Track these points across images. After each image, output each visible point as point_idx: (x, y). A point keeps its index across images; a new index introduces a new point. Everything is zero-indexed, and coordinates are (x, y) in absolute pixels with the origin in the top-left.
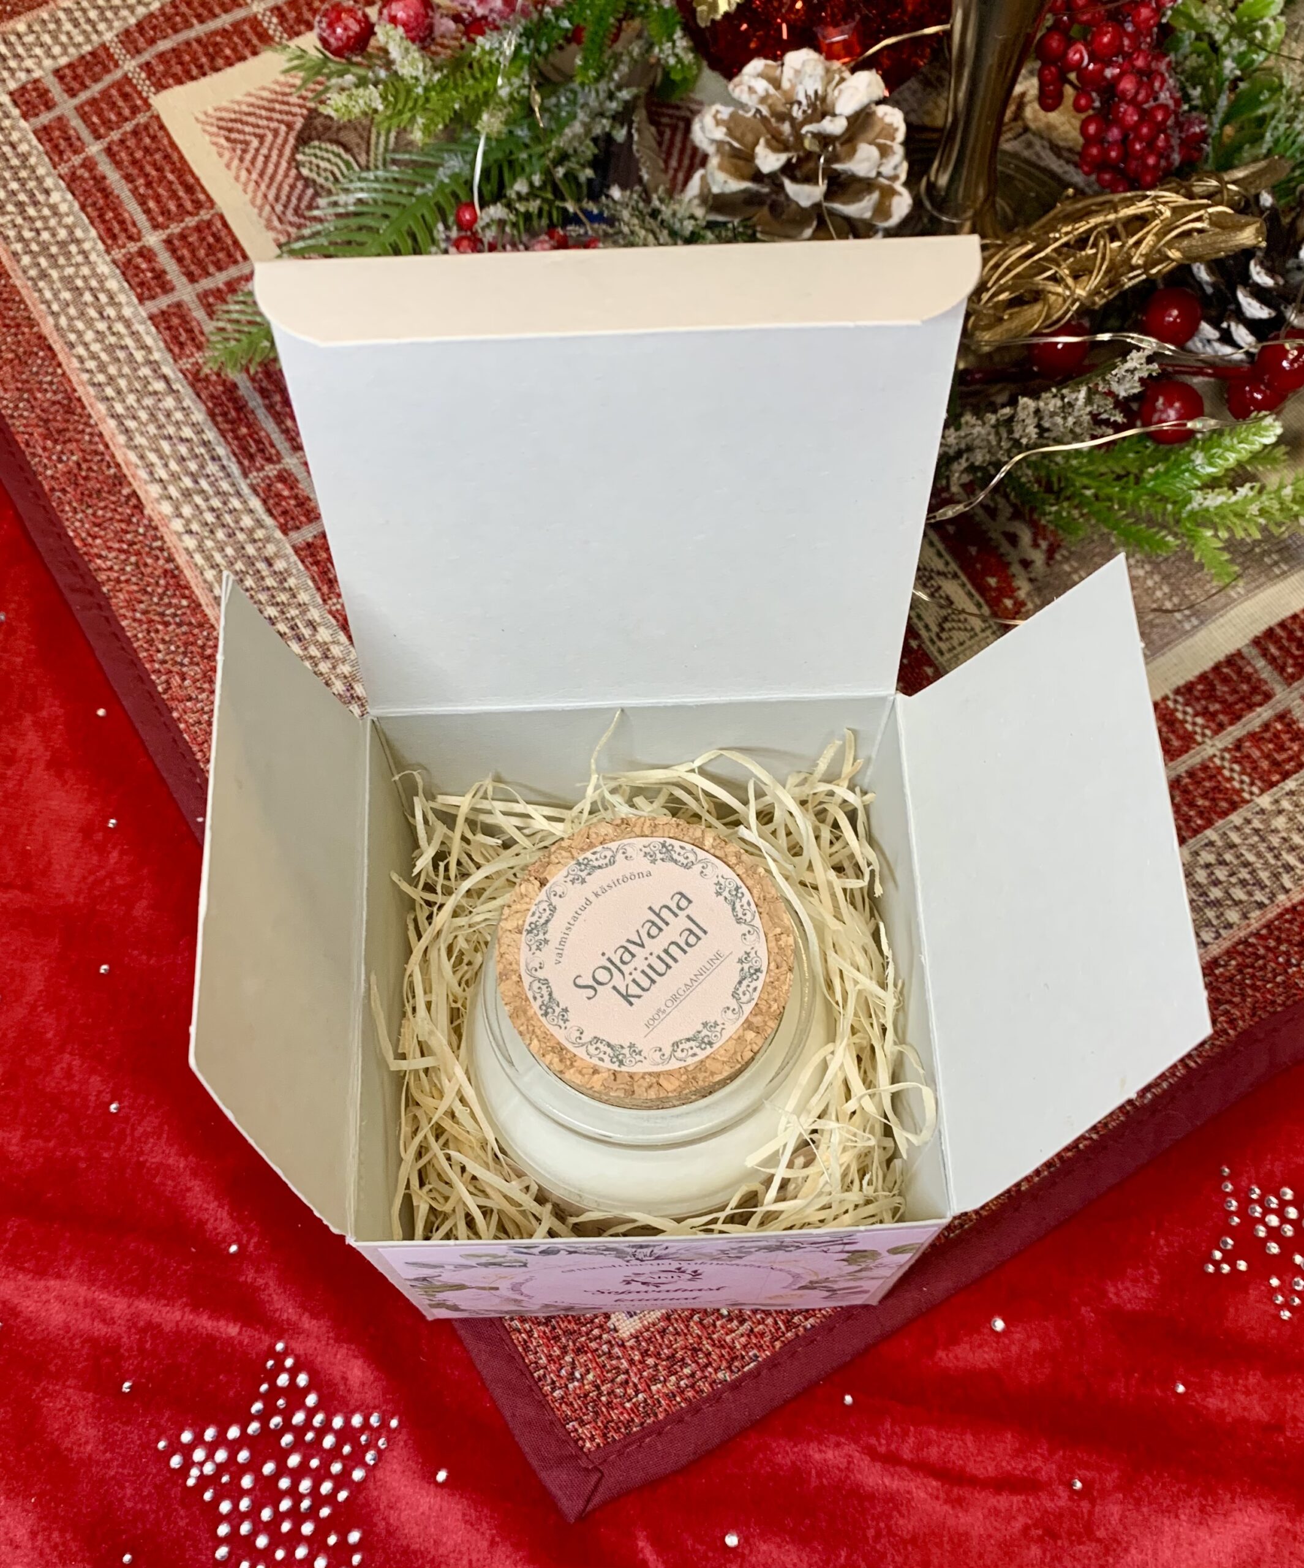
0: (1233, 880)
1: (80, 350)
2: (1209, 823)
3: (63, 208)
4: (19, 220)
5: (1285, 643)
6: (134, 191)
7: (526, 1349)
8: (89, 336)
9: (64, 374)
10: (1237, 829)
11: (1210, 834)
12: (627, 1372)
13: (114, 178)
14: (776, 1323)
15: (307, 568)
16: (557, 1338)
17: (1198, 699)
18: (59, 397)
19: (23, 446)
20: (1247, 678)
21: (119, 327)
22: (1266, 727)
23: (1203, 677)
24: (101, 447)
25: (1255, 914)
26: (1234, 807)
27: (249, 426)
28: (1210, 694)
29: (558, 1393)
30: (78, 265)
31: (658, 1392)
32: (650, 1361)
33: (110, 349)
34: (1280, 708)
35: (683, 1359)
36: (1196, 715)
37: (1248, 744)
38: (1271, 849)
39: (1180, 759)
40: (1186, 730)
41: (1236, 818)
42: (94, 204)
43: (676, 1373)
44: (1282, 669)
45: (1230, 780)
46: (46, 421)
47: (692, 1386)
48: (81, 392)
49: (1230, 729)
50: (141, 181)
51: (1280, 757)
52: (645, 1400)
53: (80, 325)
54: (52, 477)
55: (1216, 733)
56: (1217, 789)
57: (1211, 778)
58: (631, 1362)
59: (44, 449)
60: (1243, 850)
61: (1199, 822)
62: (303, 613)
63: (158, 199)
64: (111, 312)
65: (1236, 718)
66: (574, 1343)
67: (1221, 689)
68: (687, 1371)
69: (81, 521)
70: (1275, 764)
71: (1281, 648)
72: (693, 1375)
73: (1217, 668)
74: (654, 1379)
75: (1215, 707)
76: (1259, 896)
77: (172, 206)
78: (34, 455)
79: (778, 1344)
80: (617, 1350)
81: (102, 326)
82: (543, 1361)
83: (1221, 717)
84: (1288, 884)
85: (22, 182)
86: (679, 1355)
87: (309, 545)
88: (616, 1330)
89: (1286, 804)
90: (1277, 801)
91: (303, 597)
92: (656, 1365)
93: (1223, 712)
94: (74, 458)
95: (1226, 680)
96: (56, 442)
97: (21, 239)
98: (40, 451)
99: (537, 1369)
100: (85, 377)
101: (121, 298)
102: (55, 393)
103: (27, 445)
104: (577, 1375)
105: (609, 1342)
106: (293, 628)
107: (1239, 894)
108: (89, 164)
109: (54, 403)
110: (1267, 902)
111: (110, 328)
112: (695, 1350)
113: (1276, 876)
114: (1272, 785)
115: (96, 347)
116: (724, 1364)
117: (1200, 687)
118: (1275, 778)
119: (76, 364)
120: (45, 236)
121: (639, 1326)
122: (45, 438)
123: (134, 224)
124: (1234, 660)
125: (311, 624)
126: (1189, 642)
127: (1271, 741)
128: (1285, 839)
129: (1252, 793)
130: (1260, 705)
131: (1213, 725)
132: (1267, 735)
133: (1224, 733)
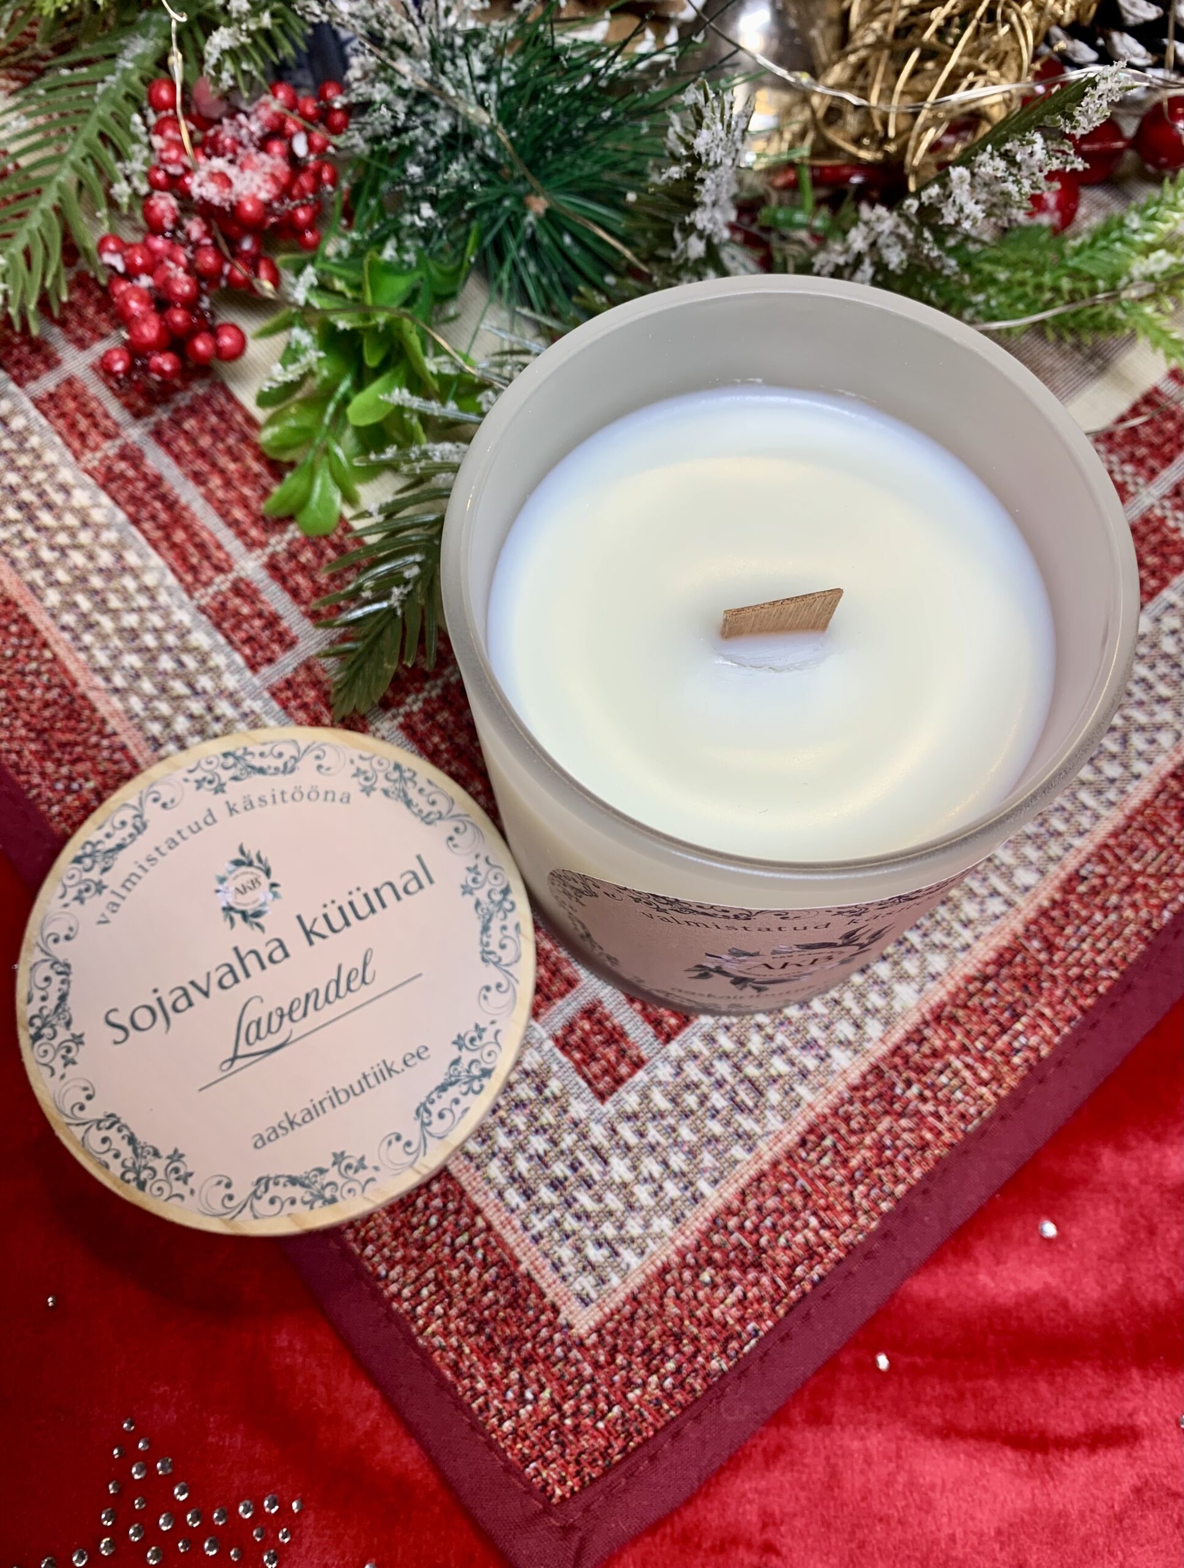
7: (456, 1373)
11: (1169, 594)
12: (592, 1380)
14: (774, 1282)
15: (51, 422)
16: (496, 1350)
17: (1121, 446)
20: (1171, 416)
23: (1121, 421)
28: (1133, 438)
29: (508, 1425)
31: (640, 1399)
32: (621, 1360)
35: (662, 1351)
36: (1123, 462)
43: (657, 1371)
45: (1177, 530)
47: (681, 1386)
49: (1164, 473)
52: (623, 1415)
55: (1149, 480)
56: (1165, 542)
57: (1155, 531)
61: (1154, 583)
62: (52, 476)
65: (1168, 461)
66: (518, 1351)
67: (1145, 431)
68: (671, 1365)
72: (678, 1370)
74: (629, 1384)
75: (1142, 451)
79: (781, 1311)
80: (575, 1354)
82: (482, 1385)
83: (1153, 462)
86: (656, 1346)
87: (51, 396)
88: (570, 1326)
91: (50, 457)
92: (629, 1364)
93: (1153, 455)
99: (476, 1395)
104: (529, 1395)
105: (563, 1344)
106: (41, 494)
112: (677, 1338)
116: (717, 1348)
117: (1121, 431)
121: (598, 1316)
124: (1151, 397)
125: (65, 489)
131: (1144, 472)
133: (1158, 480)
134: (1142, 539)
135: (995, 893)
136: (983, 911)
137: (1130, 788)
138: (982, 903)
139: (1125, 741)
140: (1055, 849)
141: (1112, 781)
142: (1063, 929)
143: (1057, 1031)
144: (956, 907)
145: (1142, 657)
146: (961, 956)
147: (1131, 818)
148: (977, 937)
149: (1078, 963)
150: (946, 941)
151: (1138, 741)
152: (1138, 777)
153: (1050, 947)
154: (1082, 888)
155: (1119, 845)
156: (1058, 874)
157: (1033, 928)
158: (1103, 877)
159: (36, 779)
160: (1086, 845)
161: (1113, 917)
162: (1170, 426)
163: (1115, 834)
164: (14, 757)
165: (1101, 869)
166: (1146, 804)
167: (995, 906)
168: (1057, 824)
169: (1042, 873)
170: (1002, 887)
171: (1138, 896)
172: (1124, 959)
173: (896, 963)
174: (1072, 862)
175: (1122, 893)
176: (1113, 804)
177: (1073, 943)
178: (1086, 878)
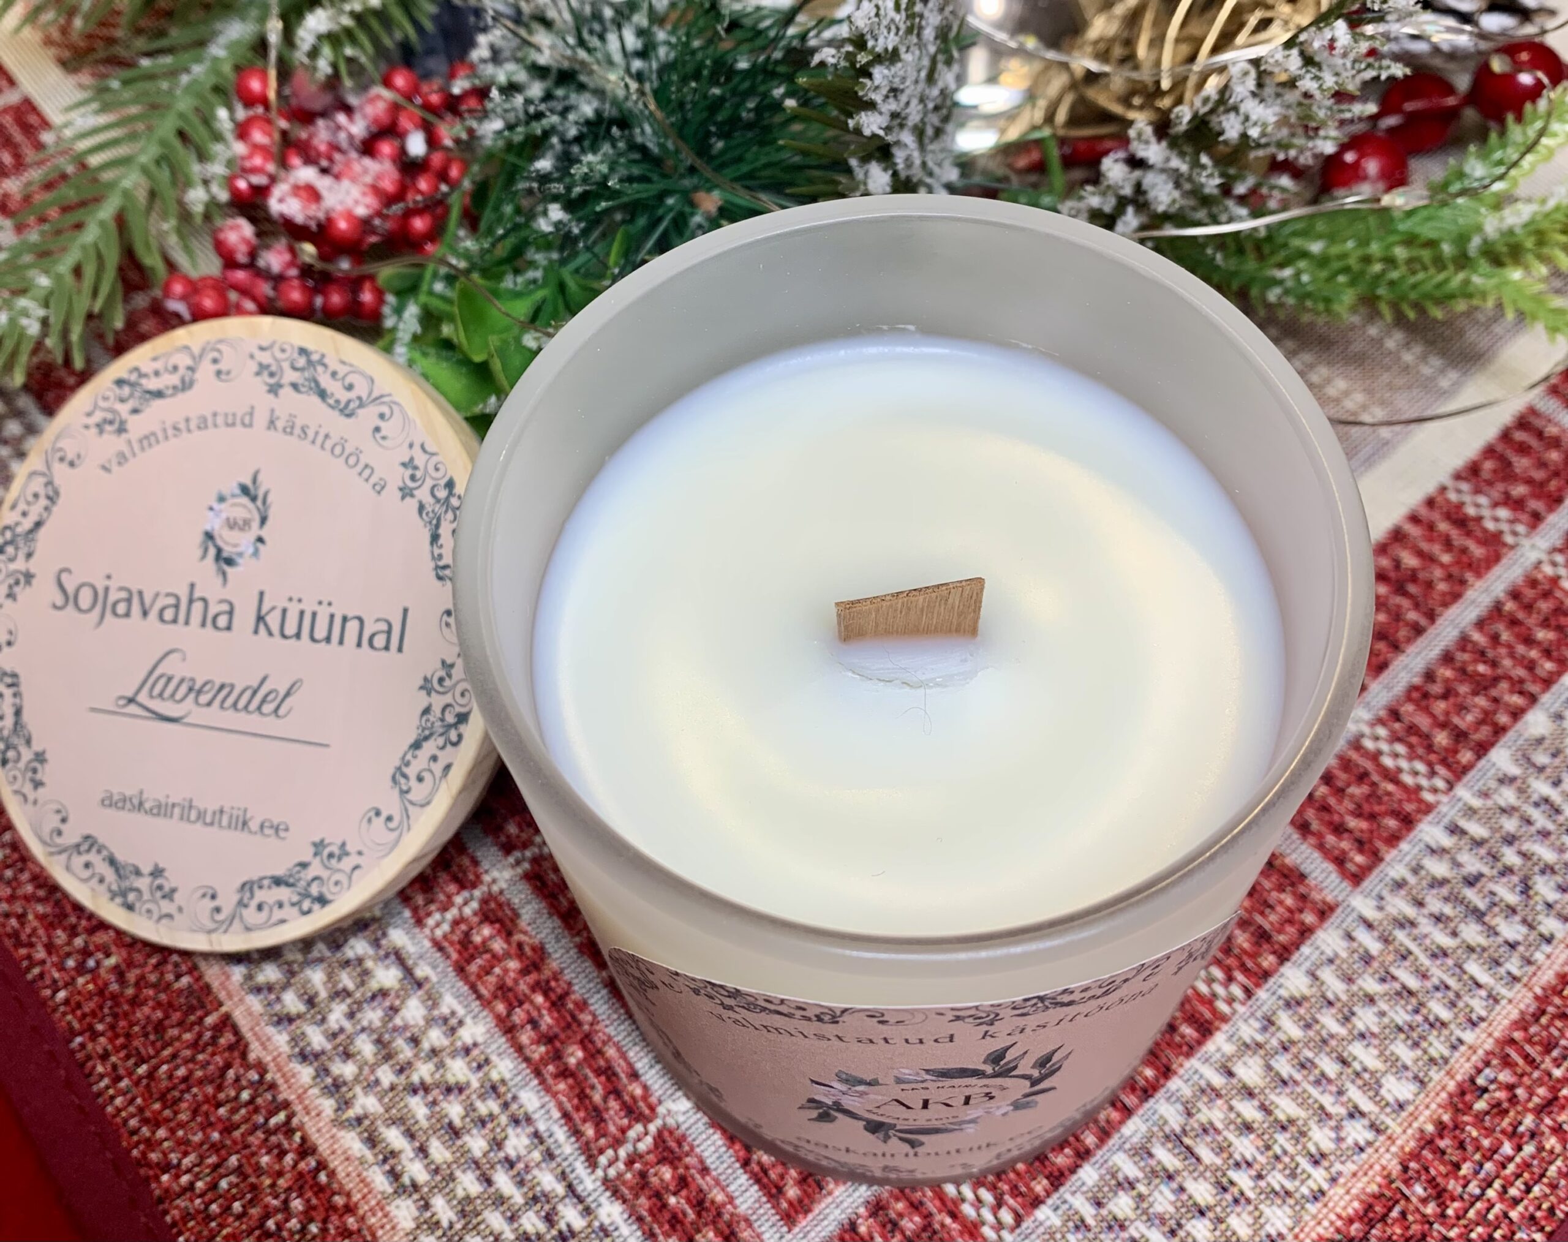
17: (1490, 483)
20: (1554, 442)
23: (1489, 452)
28: (1506, 471)
36: (1495, 505)
39: (1492, 575)
40: (1485, 531)
49: (1551, 519)
55: (1532, 528)
57: (1546, 595)
61: (1549, 666)
67: (1521, 464)
73: (1506, 436)
75: (1519, 490)
83: (1534, 504)
93: (1537, 496)
95: (1523, 449)
117: (1488, 465)
124: (1526, 421)
131: (1525, 517)
133: (1543, 527)
134: (1529, 607)
135: (1355, 1113)
136: (1340, 1140)
137: (1539, 956)
138: (1338, 1128)
139: (1526, 889)
140: (1437, 1047)
141: (1513, 946)
142: (1457, 1166)
144: (1303, 1134)
145: (1541, 769)
146: (1312, 1208)
147: (1543, 1000)
148: (1333, 1180)
149: (1482, 1219)
150: (1289, 1185)
151: (1544, 888)
152: (1549, 940)
153: (1440, 1195)
154: (1481, 1105)
155: (1529, 1040)
156: (1443, 1083)
157: (1413, 1165)
158: (1510, 1088)
159: (40, 954)
160: (1483, 1040)
161: (1529, 1149)
162: (1554, 456)
163: (1522, 1024)
164: (13, 922)
165: (1505, 1076)
167: (1357, 1132)
168: (1438, 1009)
169: (1421, 1082)
170: (1366, 1105)
172: (1552, 1210)
173: (1220, 1221)
174: (1463, 1067)
175: (1539, 1111)
176: (1516, 979)
177: (1474, 1188)
178: (1485, 1090)
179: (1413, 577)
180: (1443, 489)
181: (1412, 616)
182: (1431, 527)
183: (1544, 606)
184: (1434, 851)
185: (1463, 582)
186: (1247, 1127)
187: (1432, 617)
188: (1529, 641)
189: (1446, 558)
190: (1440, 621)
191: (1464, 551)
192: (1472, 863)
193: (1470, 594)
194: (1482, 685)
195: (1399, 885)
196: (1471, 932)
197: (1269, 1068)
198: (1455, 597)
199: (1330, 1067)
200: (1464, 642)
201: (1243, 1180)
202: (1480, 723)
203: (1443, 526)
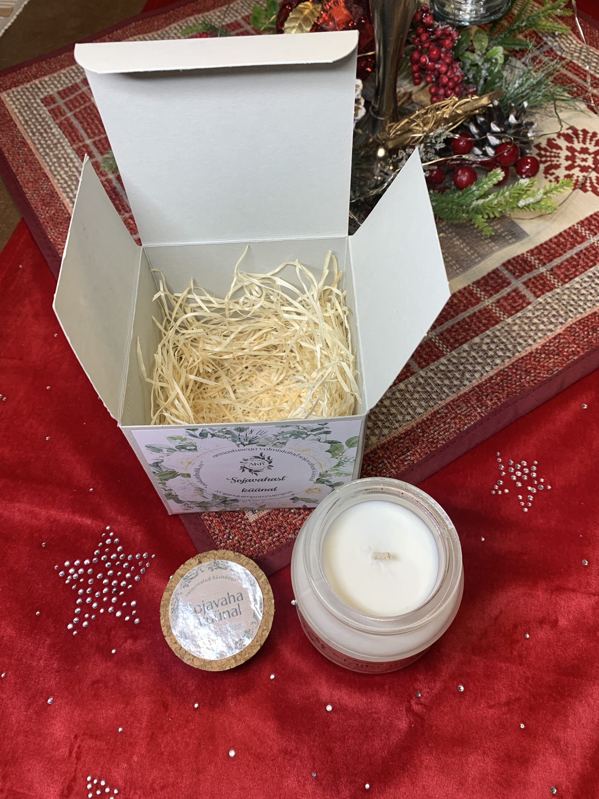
0: (498, 348)
1: (58, 177)
2: (487, 329)
3: (56, 133)
4: (40, 138)
5: (515, 265)
6: (83, 127)
7: (210, 527)
8: (62, 172)
9: (51, 185)
10: (499, 330)
11: (488, 332)
12: (252, 536)
13: (76, 123)
16: (223, 523)
17: (482, 286)
18: (49, 192)
19: (34, 208)
20: (501, 278)
21: (74, 169)
22: (509, 294)
23: (484, 278)
24: (63, 208)
25: (507, 360)
26: (497, 323)
27: (119, 201)
28: (486, 284)
30: (60, 151)
31: (264, 543)
32: (261, 531)
33: (69, 176)
34: (514, 287)
35: (275, 530)
36: (481, 291)
37: (502, 301)
38: (512, 337)
39: (475, 307)
40: (477, 297)
41: (498, 327)
42: (68, 131)
43: (272, 536)
44: (514, 274)
45: (496, 313)
46: (43, 200)
47: (278, 541)
48: (57, 190)
49: (495, 296)
50: (85, 124)
51: (515, 305)
52: (259, 547)
53: (59, 169)
54: (44, 218)
55: (489, 297)
56: (490, 316)
57: (488, 313)
58: (254, 532)
59: (42, 209)
60: (501, 338)
61: (483, 328)
63: (91, 129)
64: (71, 165)
65: (497, 292)
66: (230, 525)
67: (491, 282)
68: (276, 535)
69: (54, 233)
70: (513, 307)
71: (513, 266)
72: (279, 536)
73: (489, 274)
74: (263, 538)
75: (488, 288)
76: (508, 354)
77: (97, 131)
78: (38, 211)
80: (248, 527)
81: (67, 169)
82: (217, 532)
83: (491, 292)
84: (520, 349)
85: (42, 126)
86: (273, 528)
88: (247, 519)
89: (518, 321)
90: (514, 321)
92: (264, 533)
93: (492, 290)
94: (53, 212)
95: (492, 279)
96: (46, 207)
97: (40, 143)
98: (40, 210)
100: (59, 185)
101: (75, 160)
102: (48, 191)
103: (36, 207)
104: (231, 537)
105: (245, 524)
107: (500, 353)
108: (67, 119)
109: (47, 194)
110: (511, 356)
111: (70, 170)
112: (280, 526)
113: (515, 347)
114: (512, 315)
115: (64, 176)
117: (482, 281)
118: (513, 312)
119: (56, 181)
120: (49, 142)
121: (257, 517)
122: (42, 205)
123: (82, 137)
124: (495, 272)
126: (478, 266)
127: (511, 299)
128: (518, 334)
129: (504, 318)
130: (506, 287)
131: (488, 295)
132: (509, 297)
133: (492, 297)
134: (483, 315)
136: (404, 418)
137: (461, 389)
138: (404, 416)
139: (463, 375)
140: (432, 403)
141: (455, 386)
142: (429, 427)
143: (421, 457)
144: (396, 416)
145: (475, 350)
146: (394, 431)
147: (459, 397)
148: (400, 426)
149: (432, 438)
150: (390, 426)
151: (468, 375)
152: (465, 385)
153: (424, 432)
154: (438, 416)
155: (454, 405)
156: (431, 411)
157: (419, 425)
158: (446, 413)
160: (442, 403)
161: (447, 426)
163: (453, 401)
165: (446, 411)
166: (466, 393)
167: (408, 417)
168: (434, 396)
169: (426, 410)
170: (411, 412)
171: (457, 421)
172: (448, 438)
173: (372, 430)
174: (436, 408)
175: (451, 419)
176: (454, 392)
177: (432, 432)
178: (440, 413)
179: (456, 304)
180: (469, 286)
181: (452, 313)
182: (463, 294)
183: (487, 315)
184: (443, 364)
185: (468, 307)
186: (383, 414)
187: (457, 314)
188: (480, 322)
189: (465, 302)
190: (459, 315)
191: (470, 300)
192: (451, 367)
193: (469, 310)
194: (465, 330)
195: (432, 370)
196: (447, 382)
197: (391, 402)
198: (465, 310)
199: (405, 404)
200: (464, 320)
201: (380, 424)
202: (462, 338)
203: (466, 295)
